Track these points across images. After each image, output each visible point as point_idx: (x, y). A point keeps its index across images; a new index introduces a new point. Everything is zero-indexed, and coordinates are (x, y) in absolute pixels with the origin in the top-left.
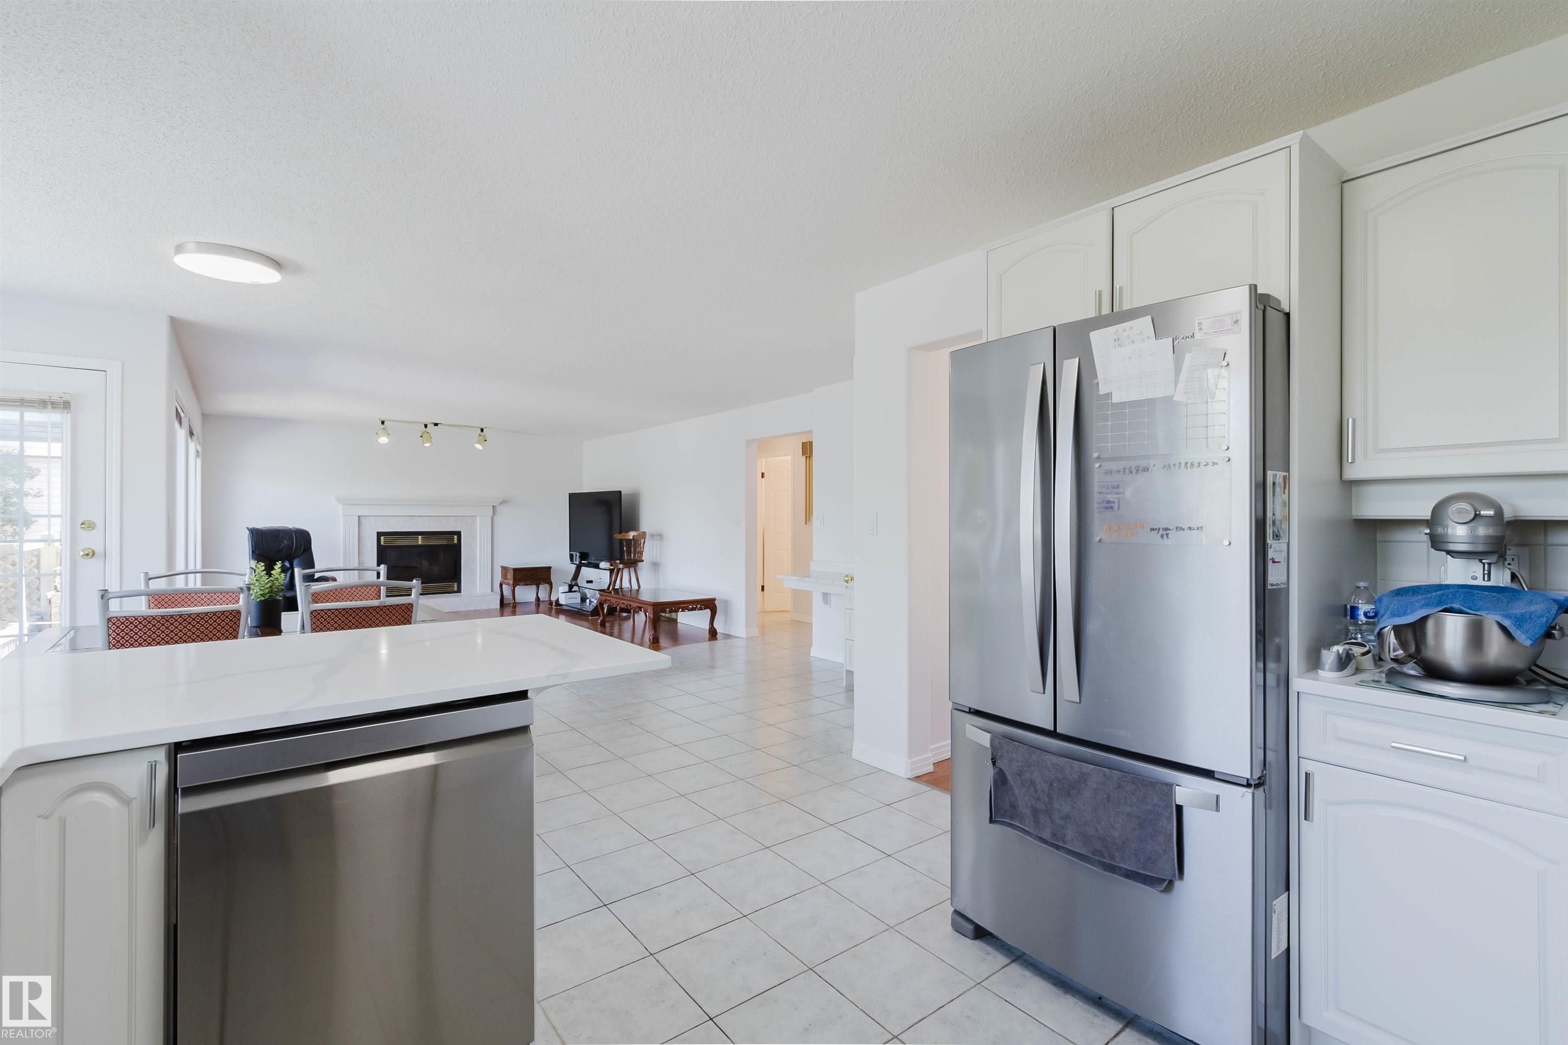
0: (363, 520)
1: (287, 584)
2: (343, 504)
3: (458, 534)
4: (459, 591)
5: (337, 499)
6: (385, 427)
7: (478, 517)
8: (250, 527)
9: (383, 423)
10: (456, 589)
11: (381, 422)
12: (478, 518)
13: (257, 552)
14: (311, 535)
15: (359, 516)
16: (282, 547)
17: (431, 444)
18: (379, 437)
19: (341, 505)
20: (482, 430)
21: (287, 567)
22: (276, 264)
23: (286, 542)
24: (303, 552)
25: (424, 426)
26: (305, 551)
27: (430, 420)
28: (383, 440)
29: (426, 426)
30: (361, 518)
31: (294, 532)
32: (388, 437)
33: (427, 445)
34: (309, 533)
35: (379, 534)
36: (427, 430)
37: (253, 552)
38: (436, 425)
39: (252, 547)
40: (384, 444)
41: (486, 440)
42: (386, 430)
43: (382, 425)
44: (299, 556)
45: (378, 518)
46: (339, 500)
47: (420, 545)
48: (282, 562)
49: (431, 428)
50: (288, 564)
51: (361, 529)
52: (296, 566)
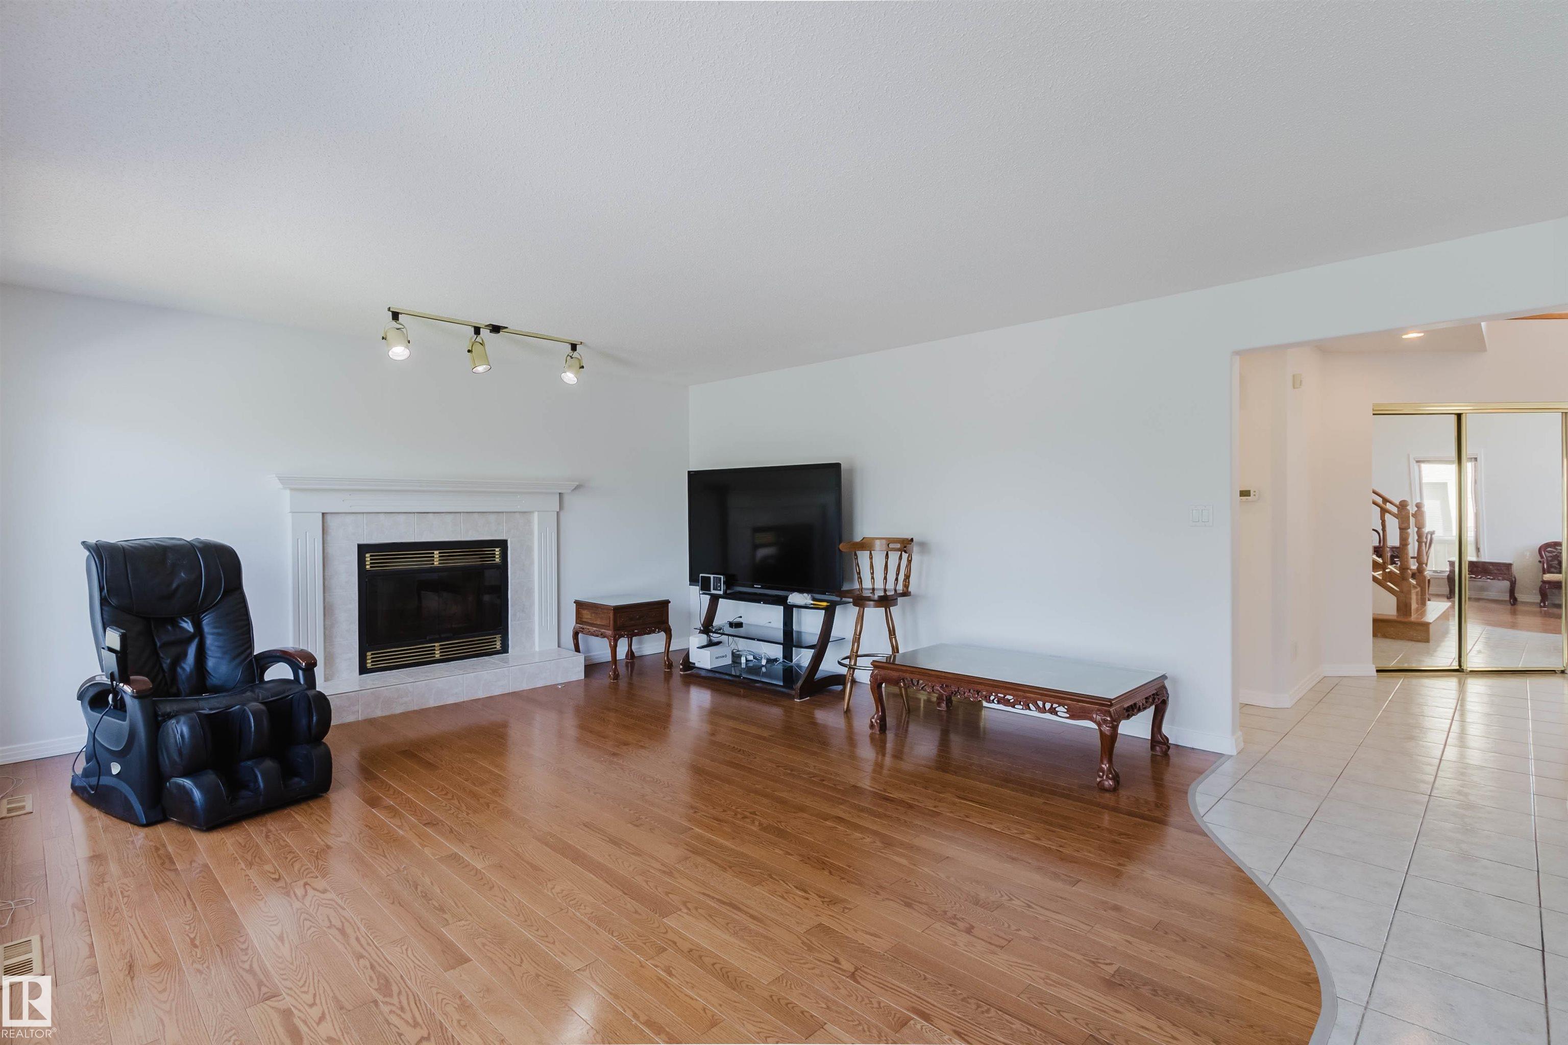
0: (332, 522)
1: (191, 672)
2: (292, 489)
3: (502, 544)
4: (505, 649)
5: (281, 479)
6: (400, 326)
7: (536, 514)
8: (91, 541)
9: (396, 316)
10: (498, 646)
11: (391, 314)
12: (536, 516)
13: (114, 602)
15: (323, 514)
16: (174, 585)
17: (487, 368)
18: (390, 346)
19: (288, 492)
20: (574, 347)
21: (190, 632)
23: (181, 575)
24: (224, 596)
25: (473, 330)
26: (227, 593)
27: (483, 320)
28: (398, 351)
29: (477, 331)
30: (328, 517)
31: (200, 550)
32: (407, 347)
33: (481, 369)
34: (235, 552)
35: (363, 549)
36: (479, 339)
37: (104, 601)
38: (496, 329)
39: (101, 589)
40: (401, 360)
41: (583, 367)
42: (402, 332)
43: (394, 322)
44: (215, 607)
45: (360, 516)
46: (284, 480)
47: (437, 569)
48: (173, 622)
49: (485, 333)
50: (188, 626)
51: (329, 538)
52: (207, 629)
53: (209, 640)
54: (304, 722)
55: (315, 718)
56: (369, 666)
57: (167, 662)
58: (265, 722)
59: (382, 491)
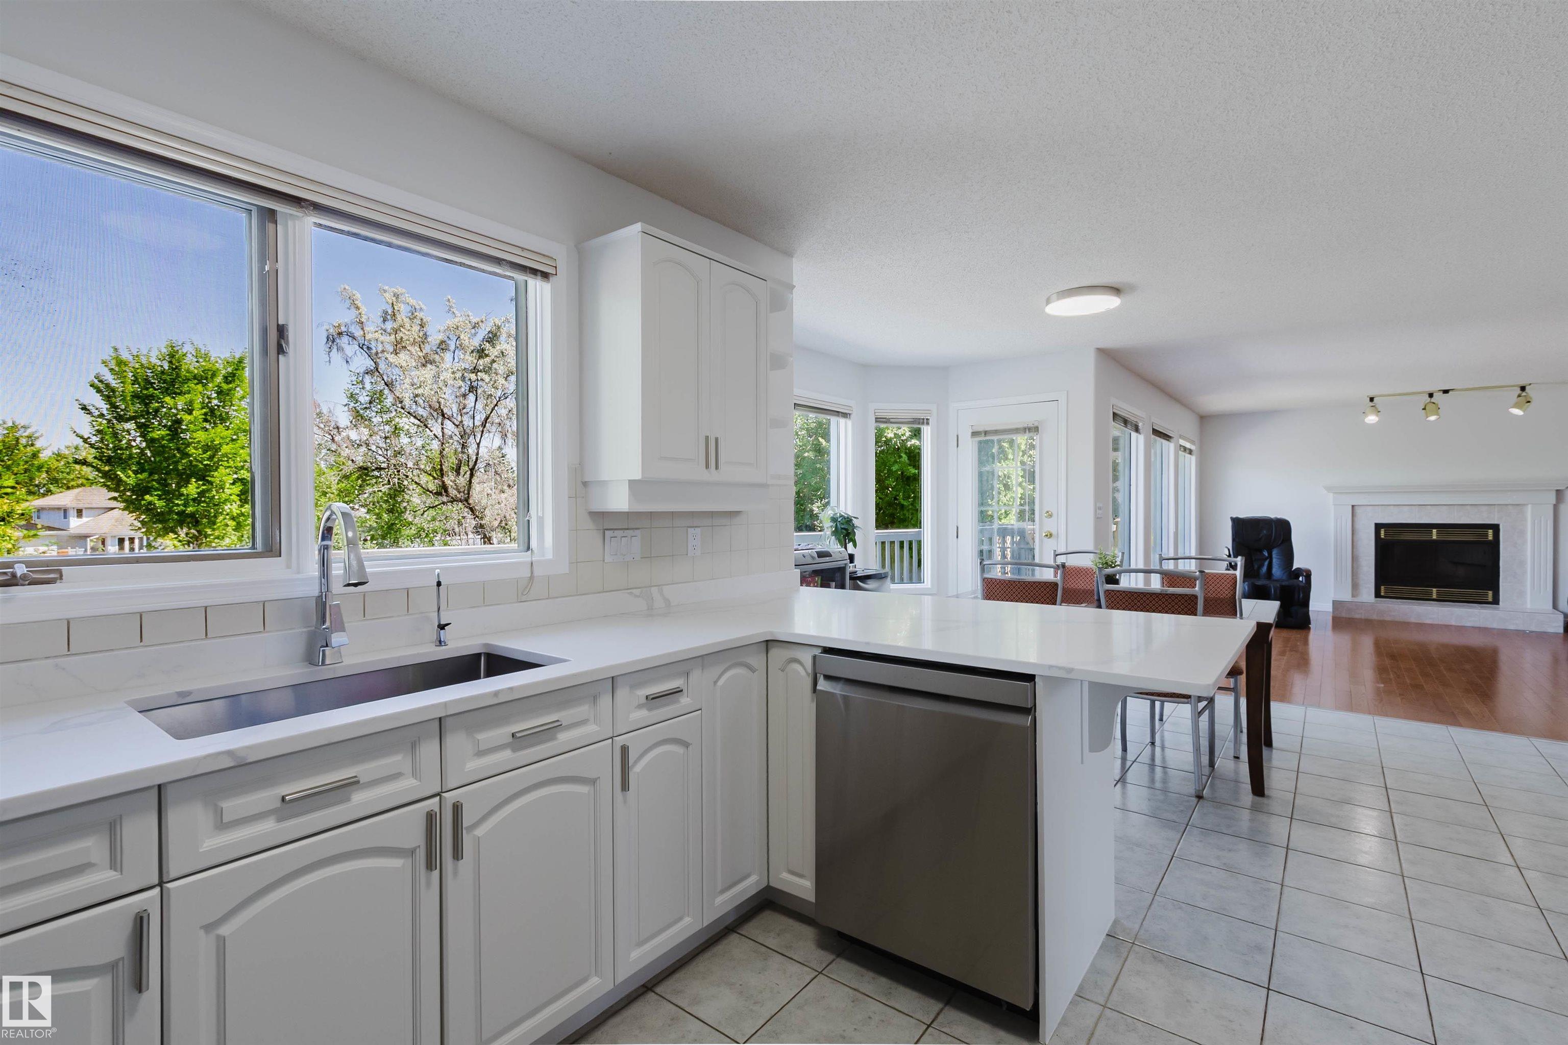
0: (1358, 511)
1: (1266, 572)
2: (1334, 493)
3: (1496, 527)
4: (1496, 601)
5: (1327, 488)
6: (1374, 405)
7: (1528, 506)
8: (1234, 516)
9: (1372, 399)
10: (1489, 597)
11: (1369, 399)
12: (1529, 508)
13: (1238, 540)
14: (1291, 525)
15: (1353, 506)
16: (1261, 535)
17: (1438, 417)
18: (1367, 416)
19: (1331, 495)
20: (1523, 389)
21: (1267, 556)
22: (1116, 290)
23: (1265, 532)
24: (1282, 543)
25: (1427, 396)
26: (1284, 541)
27: (1437, 388)
28: (1372, 419)
29: (1431, 395)
30: (1356, 508)
31: (1275, 522)
32: (1377, 416)
33: (1433, 418)
34: (1289, 523)
35: (1378, 527)
36: (1433, 400)
37: (1234, 540)
38: (1446, 392)
39: (1233, 535)
40: (1373, 424)
41: (1528, 402)
42: (1376, 408)
43: (1370, 403)
44: (1280, 545)
45: (1377, 507)
46: (1329, 489)
47: (1434, 541)
48: (1261, 551)
49: (1438, 397)
50: (1266, 554)
51: (1356, 519)
52: (1274, 556)
53: (1274, 560)
54: (1296, 596)
55: (1301, 595)
56: (1382, 594)
57: (1256, 567)
58: (1278, 592)
59: (1404, 492)
